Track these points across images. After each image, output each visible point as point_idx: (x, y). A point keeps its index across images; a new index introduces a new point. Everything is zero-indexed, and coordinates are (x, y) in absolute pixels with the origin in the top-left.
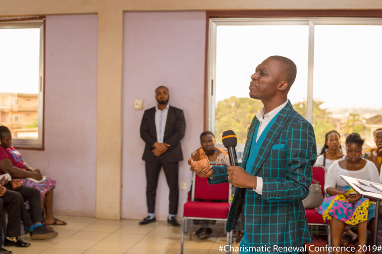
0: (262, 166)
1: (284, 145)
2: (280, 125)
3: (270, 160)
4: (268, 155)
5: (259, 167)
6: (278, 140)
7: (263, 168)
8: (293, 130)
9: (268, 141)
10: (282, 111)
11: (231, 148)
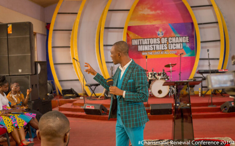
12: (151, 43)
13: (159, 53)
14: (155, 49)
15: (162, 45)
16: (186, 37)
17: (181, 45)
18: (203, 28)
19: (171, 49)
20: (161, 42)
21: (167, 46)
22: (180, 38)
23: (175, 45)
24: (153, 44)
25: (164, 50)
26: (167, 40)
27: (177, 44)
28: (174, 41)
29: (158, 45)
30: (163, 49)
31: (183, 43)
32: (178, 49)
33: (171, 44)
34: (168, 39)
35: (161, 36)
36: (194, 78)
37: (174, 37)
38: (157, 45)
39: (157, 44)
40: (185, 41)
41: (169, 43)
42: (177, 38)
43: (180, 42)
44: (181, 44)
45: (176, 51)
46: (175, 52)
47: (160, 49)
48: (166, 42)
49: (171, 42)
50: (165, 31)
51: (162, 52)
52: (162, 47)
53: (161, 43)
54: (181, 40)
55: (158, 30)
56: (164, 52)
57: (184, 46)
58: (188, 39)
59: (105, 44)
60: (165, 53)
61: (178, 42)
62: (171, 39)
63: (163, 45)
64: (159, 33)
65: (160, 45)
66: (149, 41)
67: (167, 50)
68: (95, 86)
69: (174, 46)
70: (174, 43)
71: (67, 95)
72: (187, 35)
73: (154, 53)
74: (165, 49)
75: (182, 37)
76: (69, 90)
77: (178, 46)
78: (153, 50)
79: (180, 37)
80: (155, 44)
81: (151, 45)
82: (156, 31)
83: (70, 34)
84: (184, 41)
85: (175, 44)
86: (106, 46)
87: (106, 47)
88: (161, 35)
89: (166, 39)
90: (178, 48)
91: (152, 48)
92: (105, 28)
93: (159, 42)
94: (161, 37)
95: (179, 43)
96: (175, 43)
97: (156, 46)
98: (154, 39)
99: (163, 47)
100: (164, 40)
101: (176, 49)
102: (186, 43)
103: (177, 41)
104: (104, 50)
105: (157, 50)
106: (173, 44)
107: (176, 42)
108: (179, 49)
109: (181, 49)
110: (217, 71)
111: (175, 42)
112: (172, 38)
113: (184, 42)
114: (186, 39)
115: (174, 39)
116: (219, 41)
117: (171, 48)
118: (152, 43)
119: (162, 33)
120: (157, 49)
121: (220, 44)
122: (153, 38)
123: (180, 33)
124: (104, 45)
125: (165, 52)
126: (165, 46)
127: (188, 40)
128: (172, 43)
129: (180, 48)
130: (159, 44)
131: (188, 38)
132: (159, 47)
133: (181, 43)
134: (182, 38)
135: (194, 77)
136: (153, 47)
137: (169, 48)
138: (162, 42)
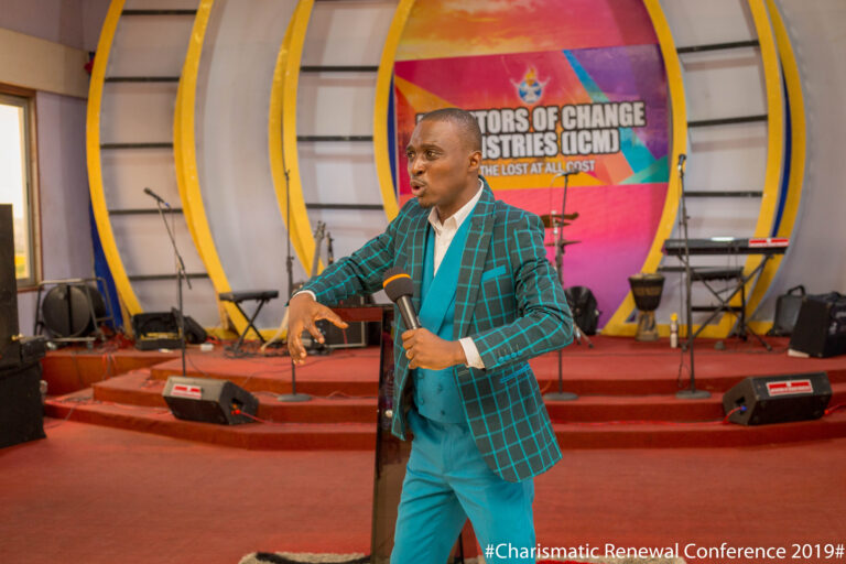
0: (472, 319)
1: (503, 267)
2: (482, 234)
3: (484, 303)
4: (478, 296)
5: (468, 322)
6: (489, 262)
7: (475, 322)
8: (516, 233)
9: (470, 271)
10: (479, 208)
11: (404, 299)
12: (491, 129)
13: (522, 168)
14: (506, 154)
15: (537, 137)
16: (632, 103)
17: (611, 136)
18: (701, 66)
19: (571, 155)
20: (531, 124)
21: (556, 141)
22: (607, 107)
23: (588, 138)
24: (500, 133)
25: (545, 156)
26: (555, 118)
27: (596, 133)
28: (584, 121)
29: (521, 137)
30: (538, 152)
31: (622, 131)
32: (599, 153)
33: (573, 134)
34: (559, 114)
35: (532, 102)
36: (659, 270)
37: (583, 105)
38: (515, 137)
39: (517, 132)
40: (630, 122)
41: (565, 130)
42: (597, 109)
43: (608, 125)
44: (615, 132)
45: (592, 162)
46: (589, 165)
47: (530, 153)
48: (551, 127)
49: (572, 125)
50: (549, 79)
51: (534, 165)
52: (538, 144)
53: (532, 130)
54: (611, 116)
55: (519, 78)
56: (544, 166)
57: (623, 139)
58: (642, 113)
59: (305, 133)
60: (548, 168)
61: (602, 125)
62: (573, 114)
63: (540, 136)
64: (526, 87)
65: (529, 136)
66: (486, 119)
67: (555, 156)
68: (260, 302)
69: (586, 142)
70: (584, 129)
71: (150, 335)
72: (636, 98)
73: (503, 169)
74: (547, 151)
75: (619, 104)
76: (165, 315)
77: (601, 142)
78: (501, 156)
79: (611, 104)
80: (509, 133)
81: (491, 138)
82: (512, 81)
83: (174, 92)
84: (626, 119)
85: (587, 134)
86: (310, 143)
87: (306, 147)
88: (531, 99)
89: (552, 111)
90: (602, 151)
91: (497, 149)
92: (305, 69)
93: (524, 126)
94: (533, 105)
95: (606, 128)
96: (590, 130)
97: (510, 143)
98: (505, 113)
99: (541, 144)
100: (543, 118)
101: (592, 153)
102: (634, 127)
103: (598, 121)
104: (301, 155)
105: (516, 158)
106: (582, 134)
107: (594, 125)
108: (605, 153)
109: (611, 153)
110: (741, 245)
111: (587, 125)
112: (575, 107)
113: (624, 123)
114: (633, 113)
115: (584, 111)
116: (764, 118)
117: (574, 151)
118: (497, 130)
119: (535, 89)
120: (515, 154)
121: (767, 131)
122: (500, 111)
123: (607, 89)
124: (300, 139)
125: (548, 165)
126: (547, 141)
127: (642, 118)
128: (577, 130)
129: (608, 150)
130: (524, 134)
131: (642, 109)
132: (525, 145)
133: (611, 128)
134: (615, 106)
135: (661, 266)
136: (500, 144)
137: (566, 151)
138: (537, 126)
